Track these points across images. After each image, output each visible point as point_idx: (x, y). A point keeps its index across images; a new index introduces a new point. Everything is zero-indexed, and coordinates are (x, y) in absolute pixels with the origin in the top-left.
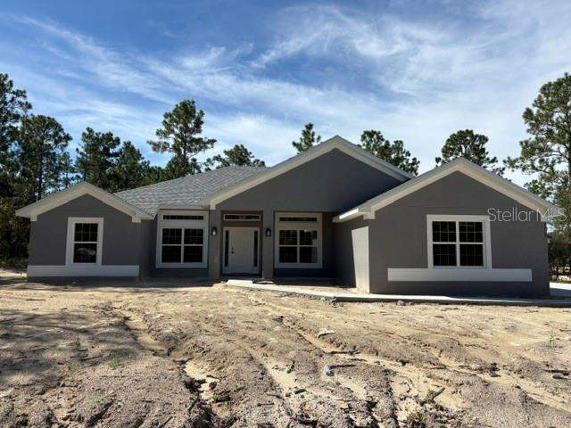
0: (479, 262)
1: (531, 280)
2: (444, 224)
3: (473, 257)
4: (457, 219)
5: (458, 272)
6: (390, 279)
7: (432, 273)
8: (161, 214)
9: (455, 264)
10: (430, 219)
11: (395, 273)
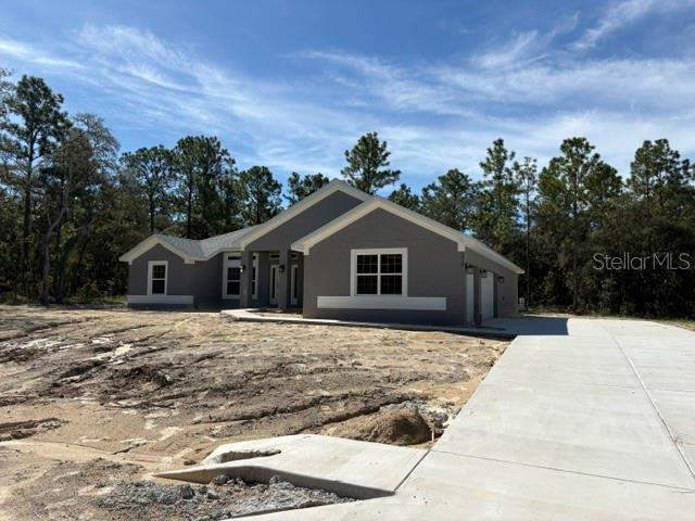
0: (399, 291)
1: (445, 309)
2: (367, 257)
3: (393, 286)
4: (379, 252)
5: (378, 301)
6: (319, 306)
7: (354, 300)
8: (226, 256)
9: (376, 293)
10: (355, 253)
11: (324, 302)
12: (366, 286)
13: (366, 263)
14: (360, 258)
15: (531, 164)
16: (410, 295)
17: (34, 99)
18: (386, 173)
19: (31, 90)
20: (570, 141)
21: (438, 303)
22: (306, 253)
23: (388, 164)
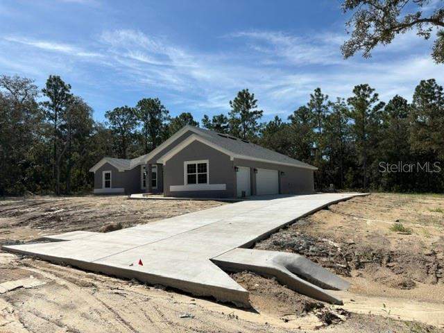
1: (225, 189)
2: (192, 165)
3: (203, 180)
4: (196, 162)
5: (197, 187)
6: (171, 190)
7: (186, 187)
8: (142, 167)
9: (195, 183)
10: (186, 163)
11: (173, 188)
12: (191, 180)
13: (191, 168)
14: (188, 165)
15: (341, 101)
16: (210, 184)
17: (56, 88)
18: (255, 113)
19: (54, 83)
20: (358, 87)
21: (222, 187)
22: (164, 164)
23: (256, 107)
